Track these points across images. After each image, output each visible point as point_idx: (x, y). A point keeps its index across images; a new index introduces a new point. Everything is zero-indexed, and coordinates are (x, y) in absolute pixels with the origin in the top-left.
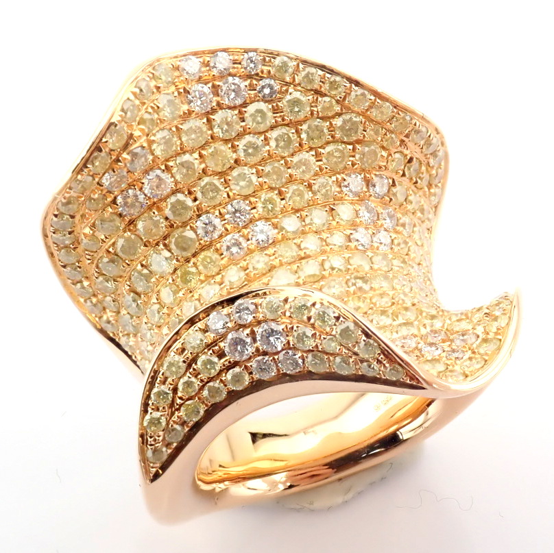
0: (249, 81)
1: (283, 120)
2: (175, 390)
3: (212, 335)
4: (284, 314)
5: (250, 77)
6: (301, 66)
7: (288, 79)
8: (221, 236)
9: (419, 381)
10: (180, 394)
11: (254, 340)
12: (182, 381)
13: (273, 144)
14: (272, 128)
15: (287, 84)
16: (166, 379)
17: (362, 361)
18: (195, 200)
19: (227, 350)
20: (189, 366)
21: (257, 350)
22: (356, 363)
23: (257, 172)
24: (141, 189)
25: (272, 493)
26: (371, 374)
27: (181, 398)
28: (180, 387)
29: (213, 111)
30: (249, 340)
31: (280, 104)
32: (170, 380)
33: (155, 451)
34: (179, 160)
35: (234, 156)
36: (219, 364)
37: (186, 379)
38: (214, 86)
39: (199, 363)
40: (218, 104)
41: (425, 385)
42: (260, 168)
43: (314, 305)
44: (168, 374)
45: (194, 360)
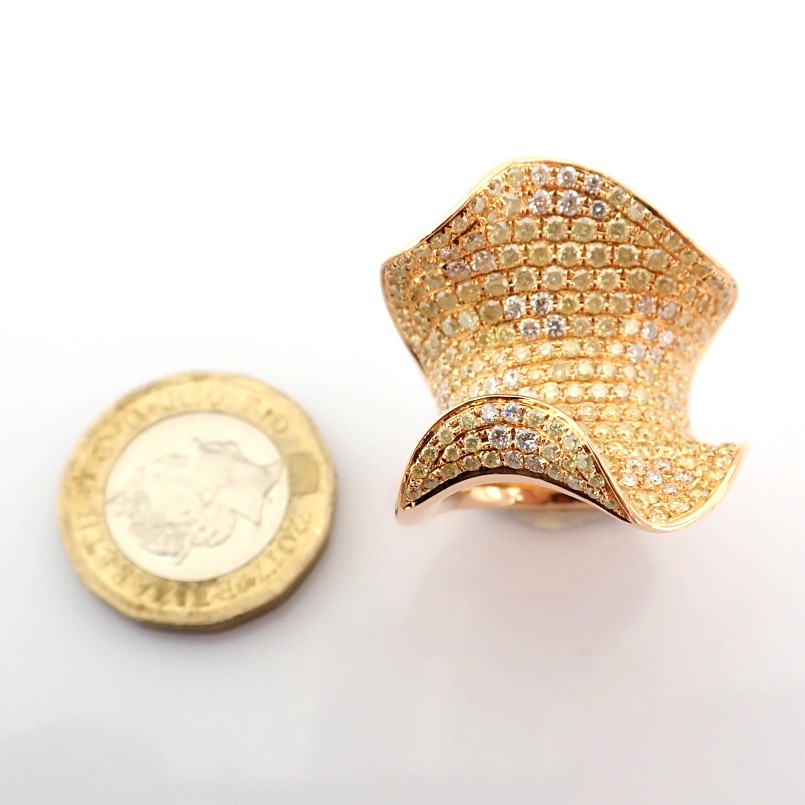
0: (585, 198)
1: (604, 238)
2: (441, 452)
3: (483, 422)
4: (542, 427)
5: (587, 193)
6: (633, 200)
7: (618, 207)
8: (522, 317)
9: (626, 515)
10: (444, 457)
11: (513, 438)
12: (449, 448)
13: (589, 255)
14: (593, 242)
15: (617, 211)
16: (438, 441)
17: (588, 486)
18: (510, 282)
19: (490, 437)
20: (457, 439)
21: (513, 445)
22: (584, 484)
23: (569, 274)
24: (468, 263)
25: (503, 504)
26: (592, 497)
27: (444, 460)
28: (446, 452)
29: (548, 215)
30: (509, 435)
31: (605, 224)
32: (440, 444)
33: (413, 491)
34: (507, 248)
35: (554, 256)
36: (480, 445)
37: (452, 446)
38: (555, 194)
39: (466, 439)
40: (554, 210)
41: (630, 520)
42: (572, 271)
43: (567, 430)
44: (440, 439)
45: (463, 435)
